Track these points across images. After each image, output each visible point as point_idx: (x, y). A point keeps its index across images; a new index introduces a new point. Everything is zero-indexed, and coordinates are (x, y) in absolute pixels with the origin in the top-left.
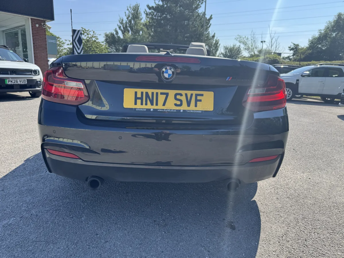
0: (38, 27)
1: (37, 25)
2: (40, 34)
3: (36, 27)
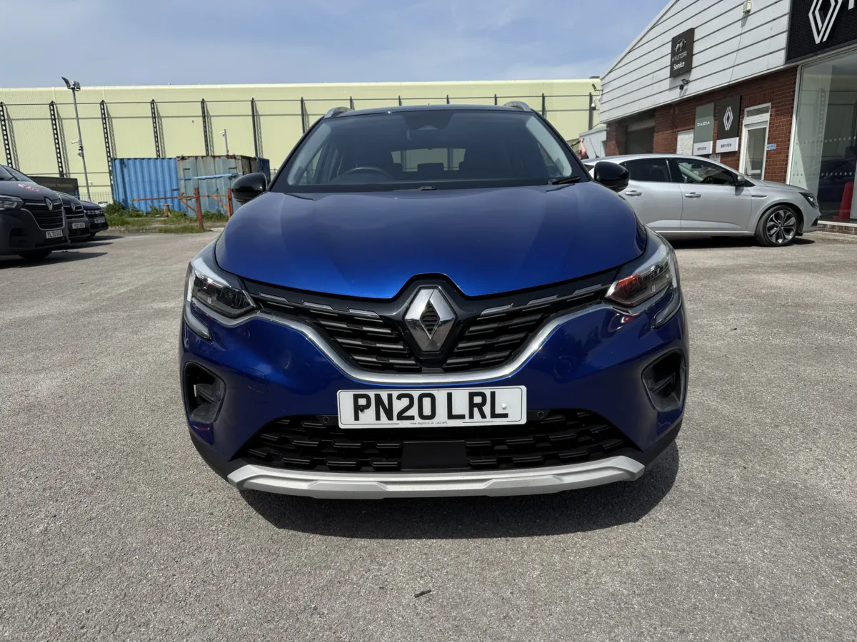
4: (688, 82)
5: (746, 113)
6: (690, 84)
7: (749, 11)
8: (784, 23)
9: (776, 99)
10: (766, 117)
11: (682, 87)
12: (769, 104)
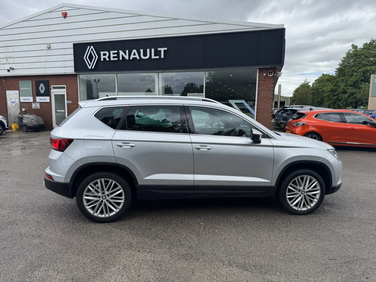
0: (265, 76)
1: (265, 74)
2: (266, 84)
3: (264, 77)
4: (13, 69)
5: (52, 87)
6: (15, 70)
7: (49, 48)
9: (68, 84)
10: (65, 90)
11: (9, 71)
12: (65, 86)
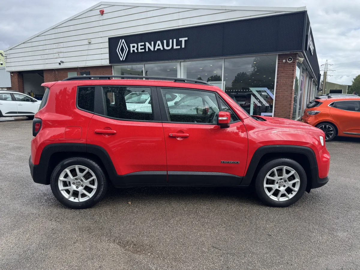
1: (284, 61)
2: (286, 71)
6: (64, 63)
7: (90, 43)
8: (107, 50)
11: (60, 64)
